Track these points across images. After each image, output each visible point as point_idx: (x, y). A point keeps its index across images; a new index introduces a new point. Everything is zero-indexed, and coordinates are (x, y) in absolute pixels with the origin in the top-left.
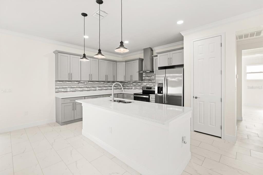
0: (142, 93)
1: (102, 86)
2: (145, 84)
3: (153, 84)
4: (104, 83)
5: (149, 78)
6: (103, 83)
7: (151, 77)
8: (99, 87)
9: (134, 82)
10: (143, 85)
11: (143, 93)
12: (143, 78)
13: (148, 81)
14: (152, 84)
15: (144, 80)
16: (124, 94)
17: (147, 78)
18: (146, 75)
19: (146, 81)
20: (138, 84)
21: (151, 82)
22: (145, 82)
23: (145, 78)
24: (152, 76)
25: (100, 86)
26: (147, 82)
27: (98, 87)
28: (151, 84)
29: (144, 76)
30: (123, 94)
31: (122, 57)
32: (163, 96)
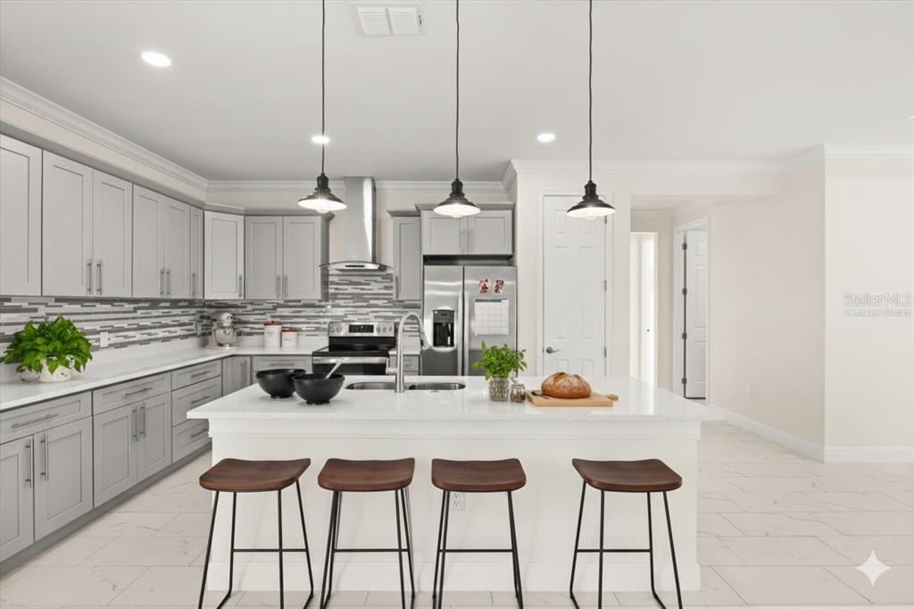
0: (327, 350)
1: (126, 326)
2: (340, 312)
3: (377, 314)
4: (135, 310)
5: (359, 291)
6: (132, 307)
7: (367, 287)
8: (113, 330)
9: (282, 306)
10: (328, 317)
11: (330, 347)
12: (331, 291)
13: (354, 302)
14: (372, 312)
15: (335, 297)
16: (251, 356)
17: (350, 289)
18: (341, 278)
19: (341, 302)
20: (303, 314)
21: (365, 304)
22: (339, 306)
23: (336, 289)
24: (372, 283)
25: (117, 324)
26: (347, 307)
27: (110, 332)
28: (368, 314)
29: (333, 283)
30: (248, 359)
31: (207, 190)
32: (455, 352)
